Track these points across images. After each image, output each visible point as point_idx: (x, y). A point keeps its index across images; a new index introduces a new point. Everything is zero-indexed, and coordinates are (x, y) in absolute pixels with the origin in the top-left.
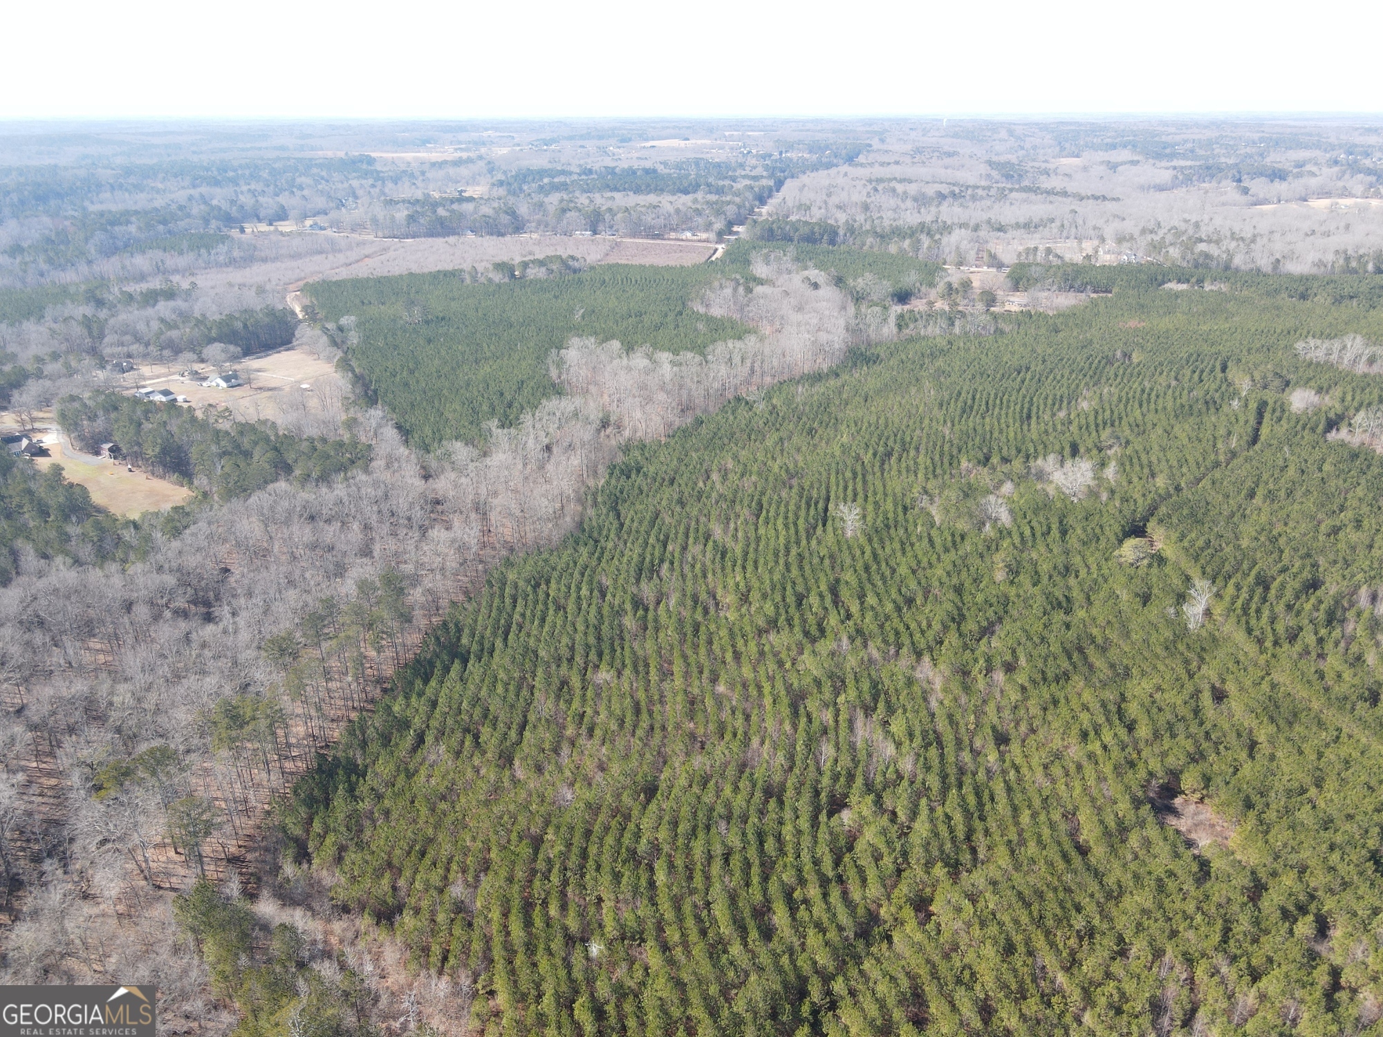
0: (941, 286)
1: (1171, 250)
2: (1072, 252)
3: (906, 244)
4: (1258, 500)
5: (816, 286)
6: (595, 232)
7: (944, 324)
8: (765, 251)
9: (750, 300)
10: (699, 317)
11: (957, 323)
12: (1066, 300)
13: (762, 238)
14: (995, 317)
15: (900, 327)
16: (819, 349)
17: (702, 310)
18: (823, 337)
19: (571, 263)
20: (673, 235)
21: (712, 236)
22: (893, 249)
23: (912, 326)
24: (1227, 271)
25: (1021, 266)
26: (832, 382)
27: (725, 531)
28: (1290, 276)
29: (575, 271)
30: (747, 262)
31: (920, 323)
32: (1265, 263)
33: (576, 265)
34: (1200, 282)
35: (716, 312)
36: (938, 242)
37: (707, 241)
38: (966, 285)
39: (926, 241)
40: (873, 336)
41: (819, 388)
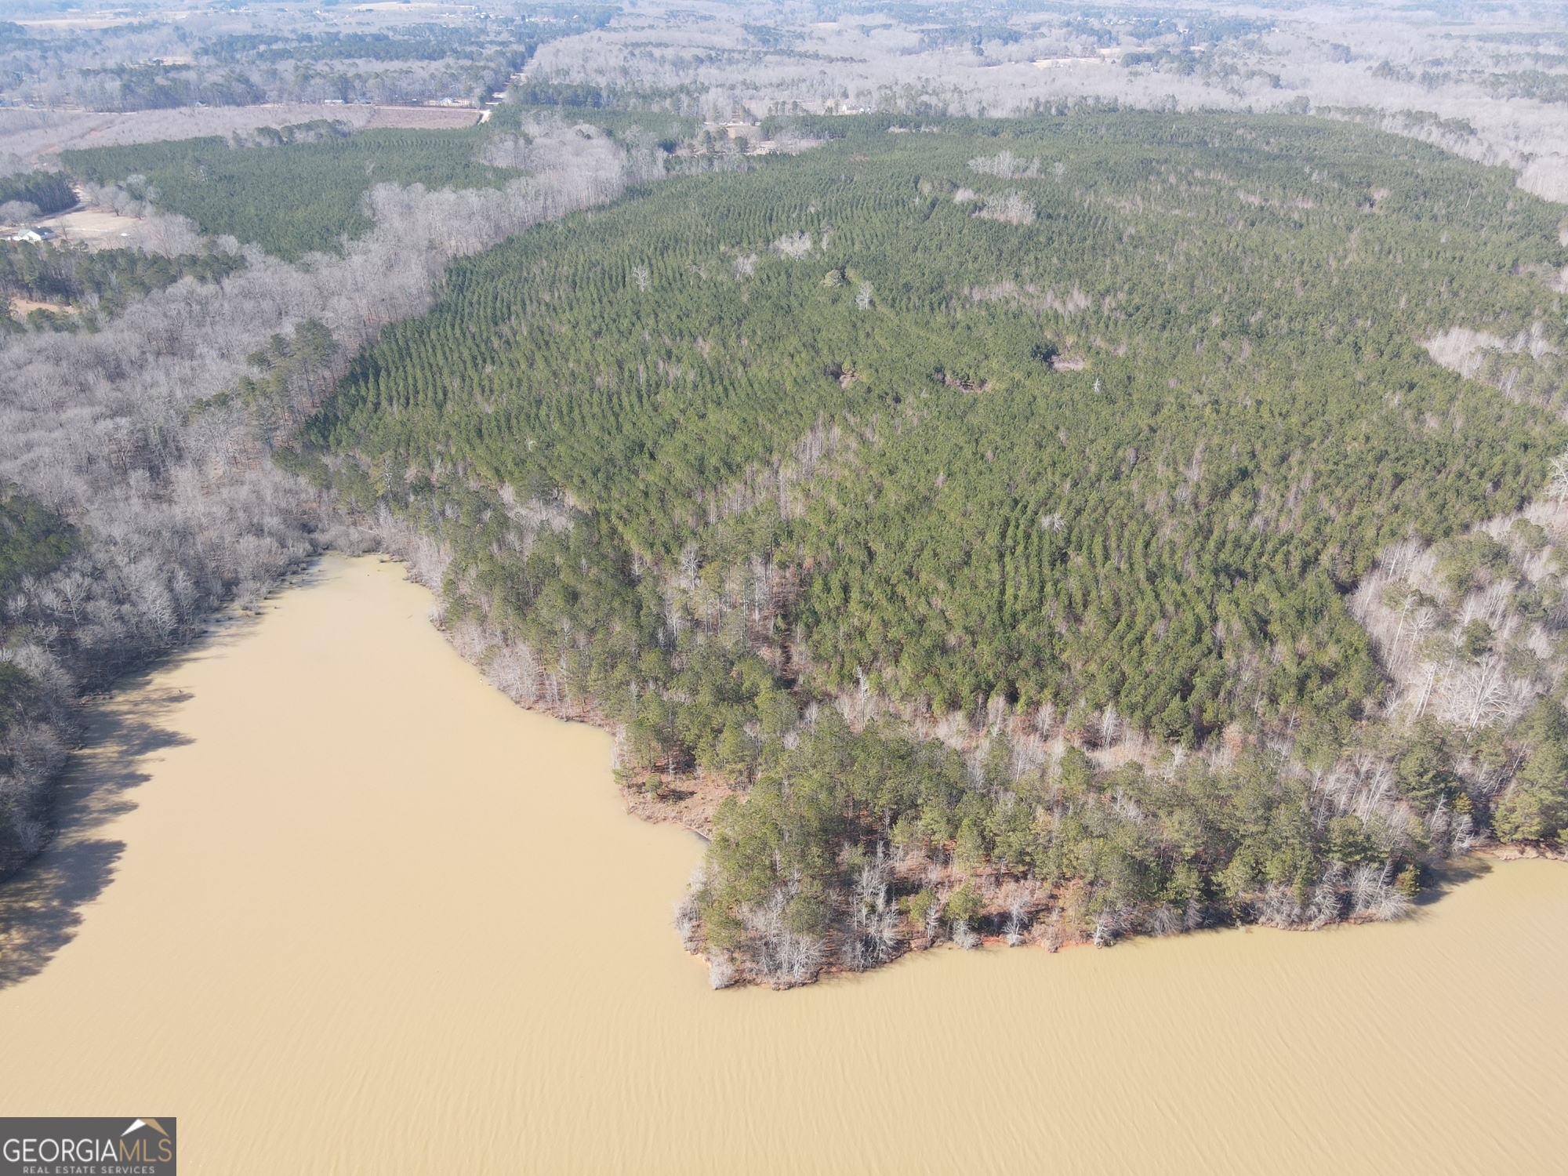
0: (701, 136)
1: (899, 101)
2: (816, 107)
3: (668, 103)
4: (918, 254)
5: (589, 137)
6: (346, 101)
7: (704, 164)
8: (533, 112)
9: (531, 151)
10: (485, 169)
11: (716, 163)
12: (806, 144)
13: (526, 102)
14: (748, 158)
15: (668, 170)
16: (600, 186)
17: (487, 164)
18: (602, 174)
19: (339, 127)
20: (433, 102)
21: (475, 102)
22: (655, 108)
23: (678, 168)
24: (942, 118)
25: (772, 118)
26: (615, 210)
27: (553, 295)
28: (990, 120)
29: (344, 135)
30: (518, 124)
31: (685, 166)
32: (973, 111)
33: (345, 129)
34: (918, 126)
35: (502, 163)
36: (697, 100)
37: (471, 107)
38: (723, 134)
39: (685, 100)
40: (645, 177)
41: (604, 216)
